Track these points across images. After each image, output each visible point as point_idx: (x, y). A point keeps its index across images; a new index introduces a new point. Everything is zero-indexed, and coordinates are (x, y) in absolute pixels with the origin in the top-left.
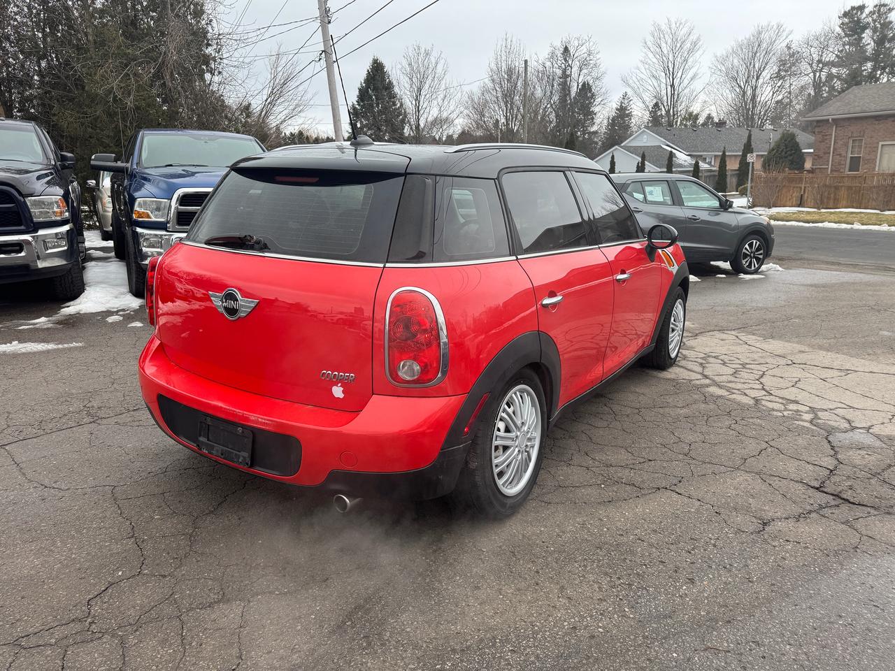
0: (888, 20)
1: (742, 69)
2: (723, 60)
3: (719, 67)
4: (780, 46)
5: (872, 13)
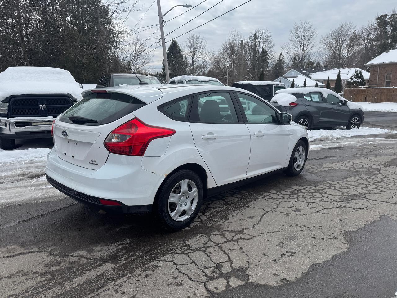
1: (334, 43)
2: (326, 39)
3: (324, 42)
4: (351, 32)
5: (390, 18)
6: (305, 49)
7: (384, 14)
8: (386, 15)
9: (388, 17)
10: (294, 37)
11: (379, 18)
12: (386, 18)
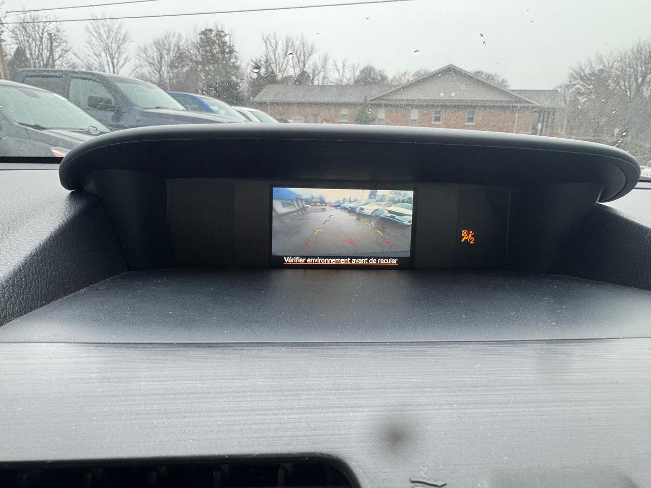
0: (225, 41)
2: (145, 50)
3: (141, 55)
5: (217, 35)
6: (115, 61)
7: (208, 29)
8: (211, 30)
9: (214, 33)
10: (93, 38)
11: (203, 33)
12: (211, 34)
